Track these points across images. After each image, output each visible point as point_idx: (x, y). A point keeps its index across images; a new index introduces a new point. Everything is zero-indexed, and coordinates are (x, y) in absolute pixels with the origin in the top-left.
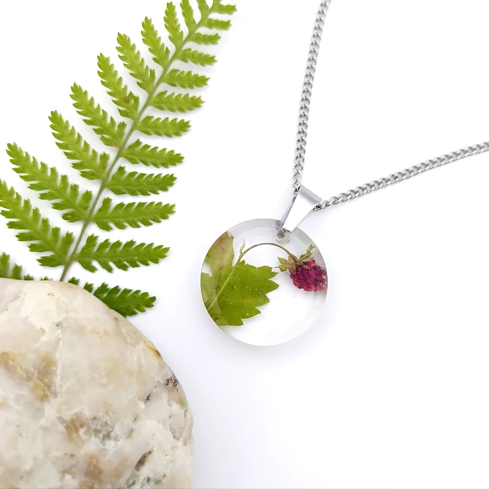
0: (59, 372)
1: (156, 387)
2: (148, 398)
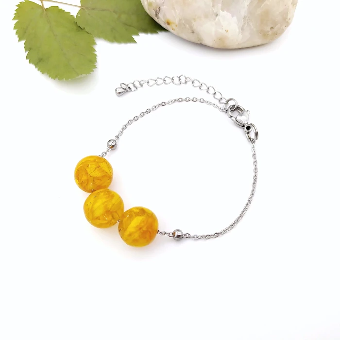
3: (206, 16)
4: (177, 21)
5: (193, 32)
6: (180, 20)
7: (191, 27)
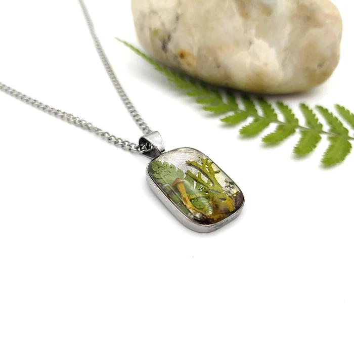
0: (235, 11)
1: (175, 28)
2: (178, 18)
3: (237, 44)
4: (195, 52)
5: (219, 66)
6: (200, 50)
7: (216, 59)
